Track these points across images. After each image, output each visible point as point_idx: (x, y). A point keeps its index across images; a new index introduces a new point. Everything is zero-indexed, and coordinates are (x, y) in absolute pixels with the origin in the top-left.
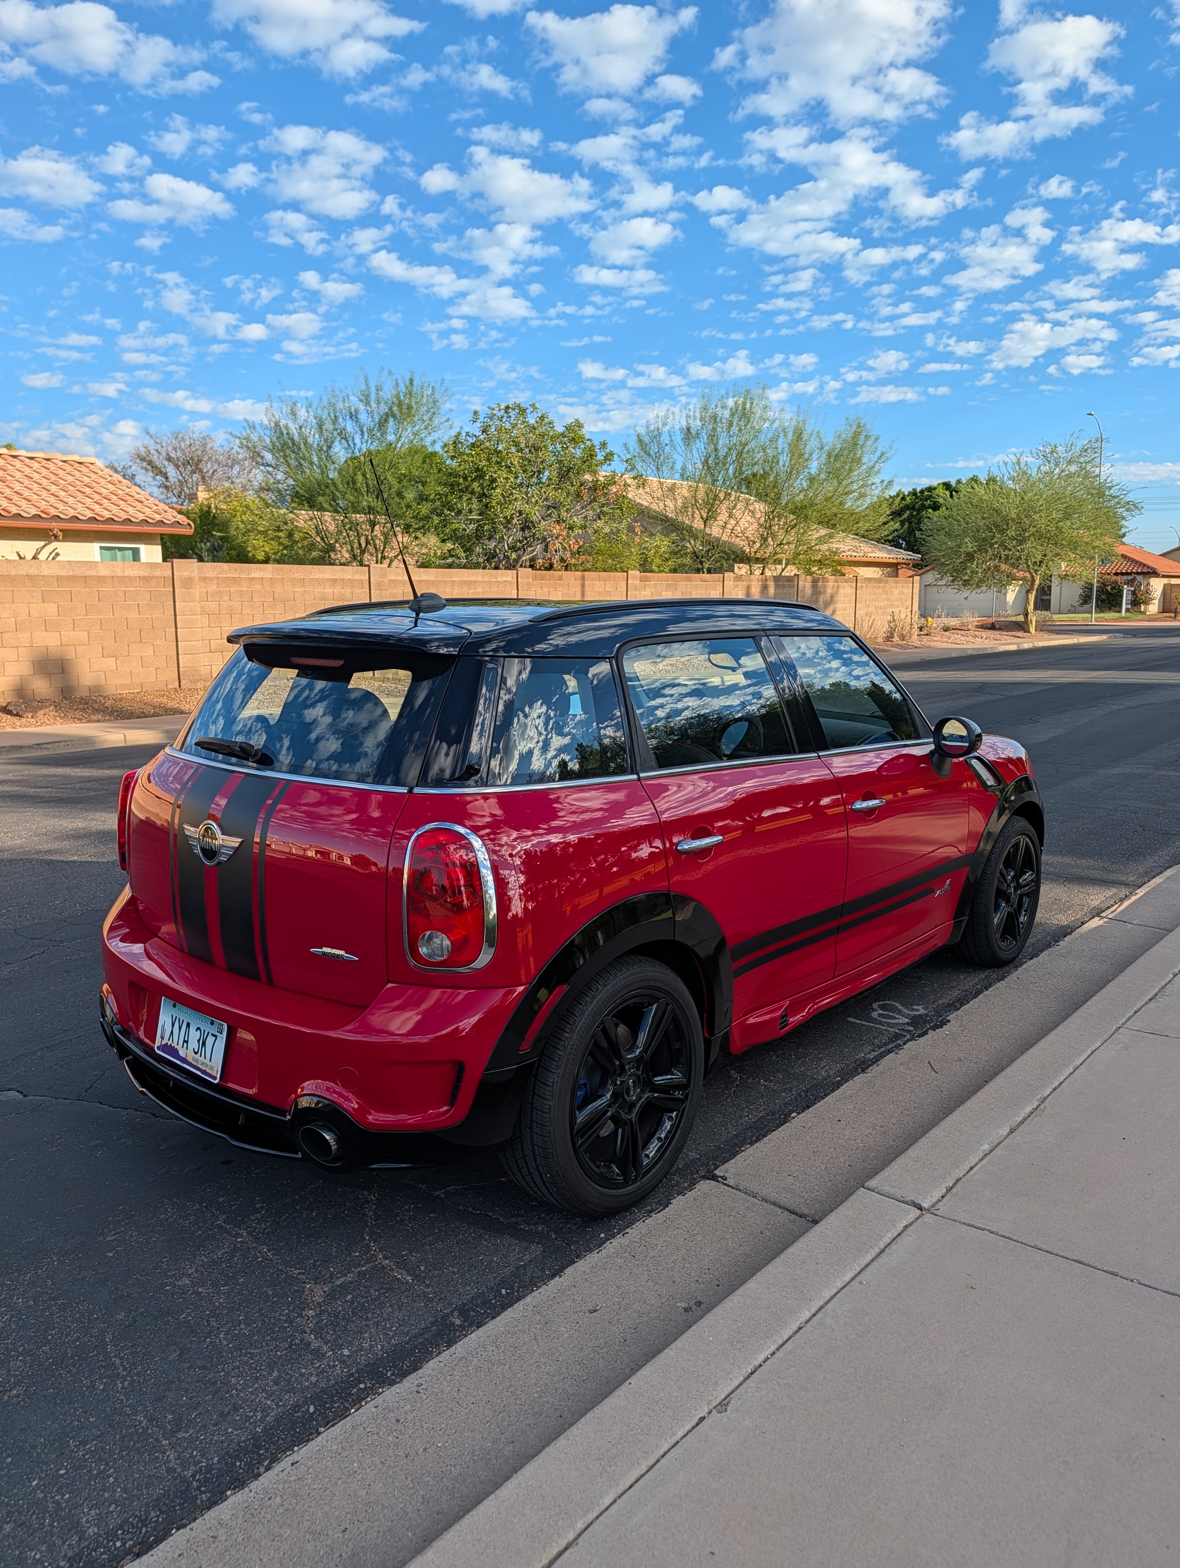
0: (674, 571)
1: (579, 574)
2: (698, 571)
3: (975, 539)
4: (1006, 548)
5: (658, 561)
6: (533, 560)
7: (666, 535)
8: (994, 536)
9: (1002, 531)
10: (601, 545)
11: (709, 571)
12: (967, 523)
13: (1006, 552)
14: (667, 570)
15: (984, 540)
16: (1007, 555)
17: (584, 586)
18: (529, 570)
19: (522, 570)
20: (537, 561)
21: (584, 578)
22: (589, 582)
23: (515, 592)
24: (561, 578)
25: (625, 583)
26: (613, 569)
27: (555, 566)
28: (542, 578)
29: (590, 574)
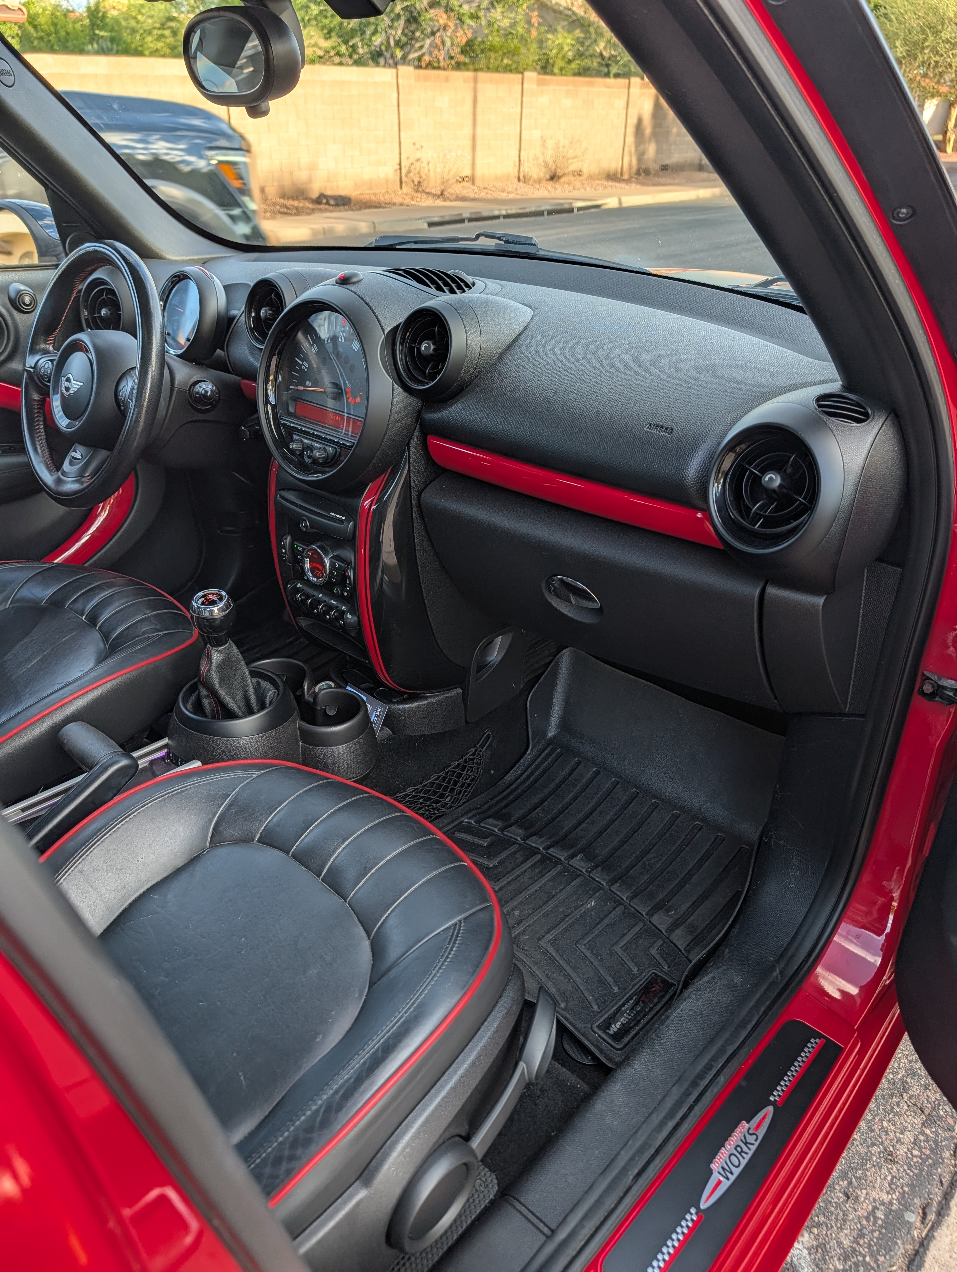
0: (579, 74)
1: (470, 74)
2: (607, 75)
3: (905, 43)
4: (937, 53)
5: (560, 63)
6: (419, 59)
7: (569, 32)
8: (925, 40)
9: (936, 33)
10: (496, 40)
11: (617, 76)
12: (900, 23)
13: (937, 58)
14: (571, 72)
15: (915, 44)
16: (937, 62)
17: (475, 90)
18: (411, 69)
19: (402, 69)
20: (423, 59)
21: (475, 80)
22: (480, 85)
23: (395, 95)
24: (447, 80)
25: (520, 86)
26: (508, 69)
27: (442, 64)
28: (426, 79)
29: (481, 75)
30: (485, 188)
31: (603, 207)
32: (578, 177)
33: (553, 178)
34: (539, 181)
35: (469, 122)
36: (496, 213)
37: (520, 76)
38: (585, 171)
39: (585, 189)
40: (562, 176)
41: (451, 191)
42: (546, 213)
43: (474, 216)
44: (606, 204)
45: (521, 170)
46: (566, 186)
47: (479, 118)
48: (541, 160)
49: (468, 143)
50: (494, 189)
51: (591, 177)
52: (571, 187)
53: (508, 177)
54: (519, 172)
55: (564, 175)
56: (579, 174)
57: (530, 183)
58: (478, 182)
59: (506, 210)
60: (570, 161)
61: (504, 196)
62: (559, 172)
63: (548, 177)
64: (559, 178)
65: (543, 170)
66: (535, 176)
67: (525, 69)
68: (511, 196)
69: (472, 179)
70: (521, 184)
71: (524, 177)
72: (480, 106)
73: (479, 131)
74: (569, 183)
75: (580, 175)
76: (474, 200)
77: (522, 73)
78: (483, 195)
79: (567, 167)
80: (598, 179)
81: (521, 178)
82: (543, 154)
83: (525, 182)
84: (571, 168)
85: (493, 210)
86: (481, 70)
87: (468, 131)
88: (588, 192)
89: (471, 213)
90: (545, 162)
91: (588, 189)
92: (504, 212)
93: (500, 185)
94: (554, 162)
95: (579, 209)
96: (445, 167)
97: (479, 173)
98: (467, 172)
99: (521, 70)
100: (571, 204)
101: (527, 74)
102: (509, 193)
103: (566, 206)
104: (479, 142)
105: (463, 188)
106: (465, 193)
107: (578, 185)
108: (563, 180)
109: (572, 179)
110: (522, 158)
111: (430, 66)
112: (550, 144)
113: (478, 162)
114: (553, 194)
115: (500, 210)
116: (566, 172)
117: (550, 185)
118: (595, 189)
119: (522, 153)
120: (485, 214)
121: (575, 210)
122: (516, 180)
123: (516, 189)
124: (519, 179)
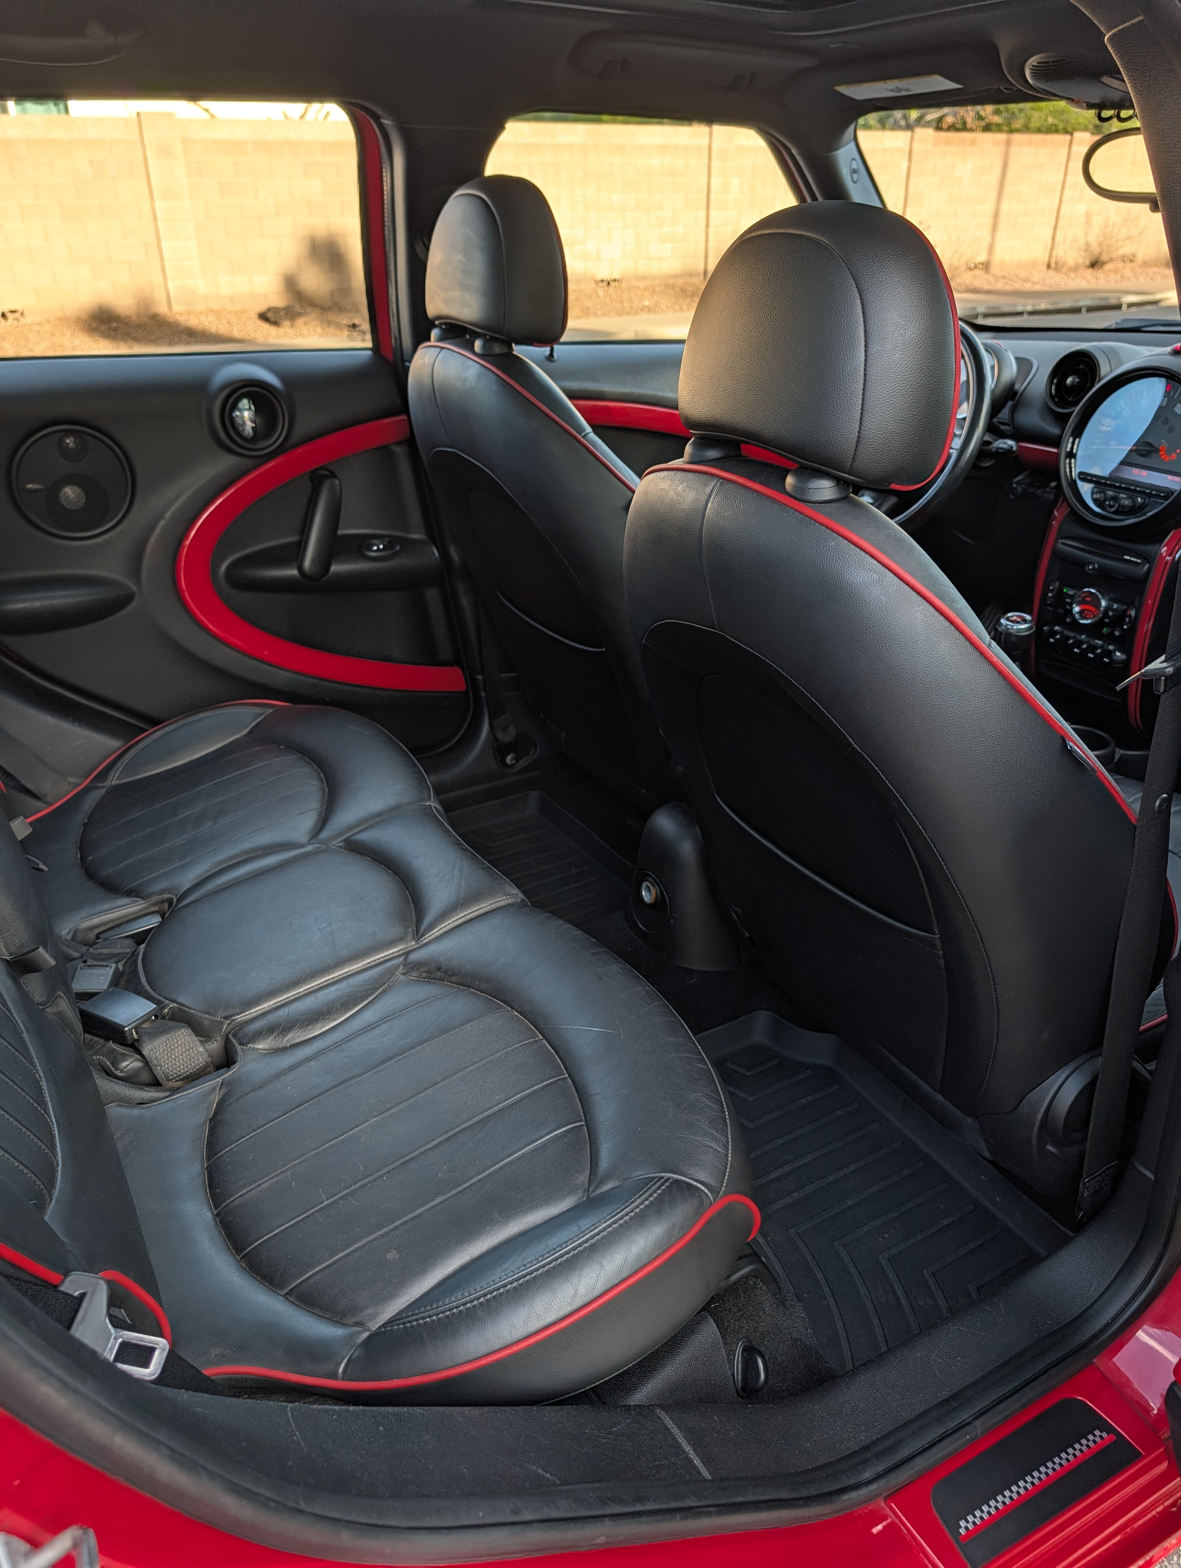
17: (1006, 155)
18: (930, 132)
19: (919, 132)
20: (944, 120)
21: (1008, 143)
22: (1013, 150)
23: (905, 164)
24: (974, 143)
25: (1066, 150)
26: (1052, 130)
27: (969, 126)
28: (948, 142)
29: (1016, 137)
30: (1003, 277)
31: (1163, 304)
32: (1130, 265)
33: (1095, 264)
34: (1075, 269)
35: (993, 195)
36: (1020, 309)
37: (1068, 137)
38: (1140, 257)
39: (1138, 279)
40: (1108, 262)
41: (959, 280)
42: (1083, 310)
43: (991, 311)
44: (1165, 299)
45: (1054, 254)
46: (1112, 275)
47: (1008, 189)
48: (1082, 243)
49: (988, 221)
50: (1015, 278)
51: (1146, 264)
52: (1118, 277)
53: (1034, 264)
54: (1050, 256)
55: (1111, 260)
56: (1130, 259)
57: (1063, 270)
58: (994, 270)
59: (1033, 305)
60: (1120, 244)
61: (1028, 287)
62: (1104, 258)
63: (1088, 263)
64: (1103, 264)
65: (1083, 254)
66: (1071, 262)
67: (1074, 129)
68: (1037, 288)
69: (986, 266)
70: (1051, 273)
71: (1056, 263)
72: (1010, 174)
73: (1005, 206)
74: (1116, 271)
75: (1131, 261)
76: (988, 292)
77: (1072, 134)
78: (1000, 286)
79: (1117, 249)
80: (1155, 266)
81: (1053, 264)
82: (1086, 234)
83: (1056, 270)
84: (1121, 252)
85: (1014, 305)
86: (1018, 131)
87: (990, 206)
88: (1142, 282)
89: (988, 308)
90: (1088, 245)
91: (1141, 279)
92: (1030, 308)
93: (1023, 274)
94: (1100, 244)
95: (1130, 305)
96: (955, 252)
97: (997, 258)
98: (982, 258)
99: (1070, 130)
100: (1119, 298)
101: (1078, 135)
102: (1035, 283)
103: (1113, 302)
104: (1003, 220)
105: (975, 277)
106: (977, 284)
107: (1128, 273)
108: (1107, 267)
109: (1120, 265)
110: (1057, 239)
111: (952, 128)
112: (1097, 221)
113: (999, 246)
114: (1093, 285)
115: (1024, 305)
116: (1114, 255)
117: (1089, 273)
118: (1152, 279)
119: (1058, 233)
120: (1006, 309)
121: (1124, 307)
122: (1045, 267)
123: (1044, 279)
124: (1049, 266)
